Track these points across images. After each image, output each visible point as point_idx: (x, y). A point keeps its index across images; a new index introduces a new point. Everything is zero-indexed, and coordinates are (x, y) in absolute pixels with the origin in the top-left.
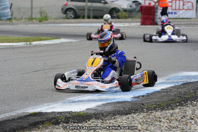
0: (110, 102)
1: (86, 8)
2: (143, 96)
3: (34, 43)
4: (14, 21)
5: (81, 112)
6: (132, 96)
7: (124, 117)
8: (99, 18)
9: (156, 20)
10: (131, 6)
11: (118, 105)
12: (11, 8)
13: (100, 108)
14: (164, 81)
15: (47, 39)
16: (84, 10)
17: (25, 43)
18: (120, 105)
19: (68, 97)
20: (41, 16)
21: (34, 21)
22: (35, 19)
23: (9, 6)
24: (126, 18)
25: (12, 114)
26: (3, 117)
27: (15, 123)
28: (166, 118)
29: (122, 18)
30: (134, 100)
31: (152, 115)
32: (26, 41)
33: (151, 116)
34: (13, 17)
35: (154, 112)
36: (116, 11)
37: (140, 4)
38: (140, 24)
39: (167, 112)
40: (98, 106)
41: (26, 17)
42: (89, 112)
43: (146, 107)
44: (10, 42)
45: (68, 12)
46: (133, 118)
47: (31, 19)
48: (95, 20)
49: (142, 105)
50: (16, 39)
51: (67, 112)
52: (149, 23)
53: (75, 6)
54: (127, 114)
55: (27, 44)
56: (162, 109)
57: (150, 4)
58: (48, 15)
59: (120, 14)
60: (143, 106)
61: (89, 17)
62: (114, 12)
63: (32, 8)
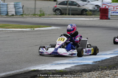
0: (79, 64)
1: (67, 9)
3: (36, 29)
4: (24, 16)
5: (61, 70)
6: (93, 61)
7: (87, 74)
8: (75, 15)
10: (94, 8)
11: (84, 67)
12: (22, 8)
14: (112, 52)
15: (44, 27)
16: (66, 10)
17: (30, 29)
18: (85, 66)
19: (54, 61)
20: (41, 13)
22: (37, 15)
23: (22, 7)
26: (15, 72)
27: (22, 76)
28: (112, 74)
29: (89, 15)
33: (103, 73)
34: (24, 13)
36: (85, 11)
37: (100, 7)
38: (99, 19)
39: (113, 71)
40: (72, 67)
41: (31, 13)
42: (67, 70)
43: (101, 68)
44: (21, 28)
45: (57, 11)
46: (93, 74)
47: (35, 15)
48: (73, 16)
50: (25, 27)
51: (53, 70)
52: (105, 18)
53: (61, 8)
54: (89, 72)
56: (110, 69)
58: (45, 12)
59: (87, 12)
60: (99, 67)
61: (69, 14)
62: (84, 11)
63: (35, 8)
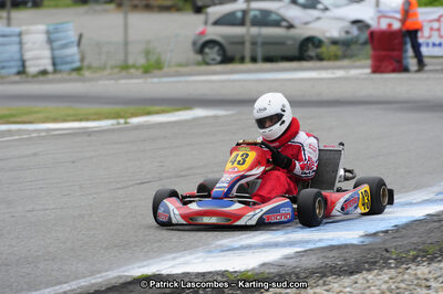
0: (312, 246)
1: (247, 38)
2: (386, 232)
3: (135, 121)
4: (87, 74)
5: (248, 271)
6: (362, 233)
7: (347, 281)
8: (277, 61)
9: (404, 62)
10: (347, 32)
11: (331, 254)
12: (79, 45)
13: (291, 263)
14: (432, 196)
15: (163, 112)
16: (242, 43)
17: (114, 122)
18: (334, 253)
19: (216, 238)
20: (148, 60)
21: (133, 71)
22: (134, 66)
23: (75, 39)
24: (336, 58)
25: (93, 281)
26: (74, 287)
28: (441, 280)
29: (329, 59)
30: (367, 241)
31: (409, 274)
32: (117, 116)
33: (406, 277)
34: (86, 63)
35: (413, 267)
36: (313, 44)
37: (368, 26)
38: (368, 70)
40: (287, 258)
41: (113, 63)
42: (267, 271)
43: (394, 256)
44: (80, 120)
45: (207, 50)
46: (368, 281)
47: (125, 67)
48: (268, 65)
49: (384, 253)
50: (94, 114)
51: (217, 273)
52: (391, 67)
53: (224, 37)
54: (352, 273)
55: (119, 124)
56: (431, 260)
57: (390, 25)
58: (163, 57)
59: (323, 49)
60: (388, 255)
61: (254, 60)
62: (310, 45)
63: (126, 43)
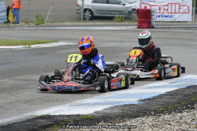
0: (117, 105)
1: (82, 11)
2: (149, 99)
3: (33, 46)
4: (10, 25)
5: (88, 115)
7: (133, 120)
9: (152, 24)
13: (108, 112)
15: (46, 43)
18: (127, 108)
20: (37, 19)
21: (31, 24)
24: (122, 21)
25: (20, 117)
26: (12, 120)
28: (175, 121)
30: (141, 103)
31: (161, 118)
32: (25, 44)
35: (162, 115)
41: (22, 20)
42: (97, 115)
46: (143, 121)
47: (27, 22)
51: (75, 115)
52: (146, 26)
54: (135, 117)
55: (26, 47)
56: (170, 112)
57: (146, 7)
63: (28, 11)
